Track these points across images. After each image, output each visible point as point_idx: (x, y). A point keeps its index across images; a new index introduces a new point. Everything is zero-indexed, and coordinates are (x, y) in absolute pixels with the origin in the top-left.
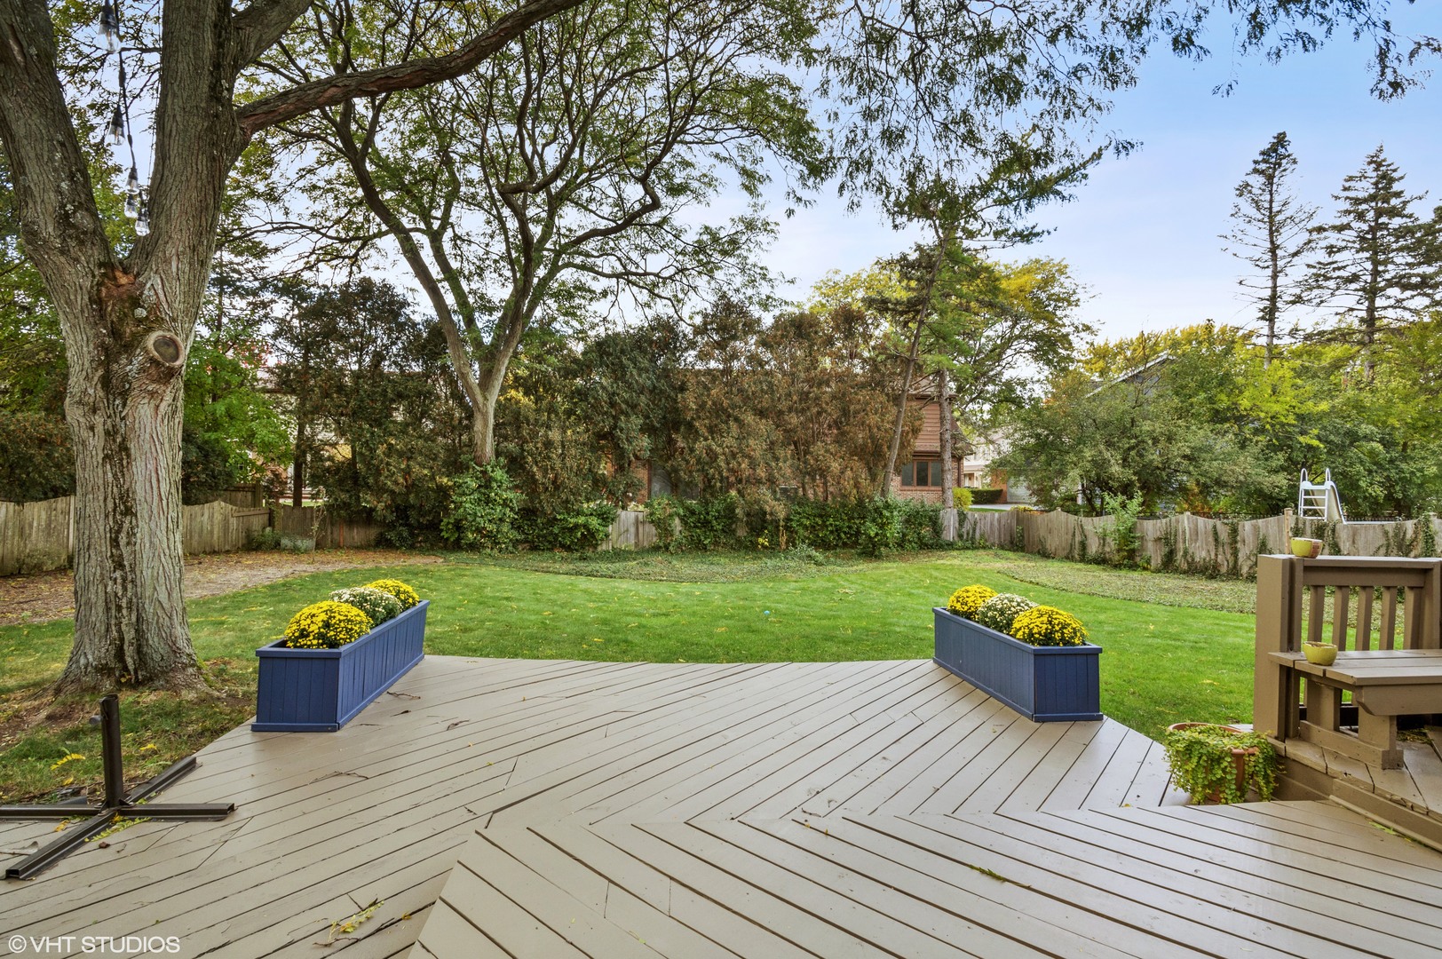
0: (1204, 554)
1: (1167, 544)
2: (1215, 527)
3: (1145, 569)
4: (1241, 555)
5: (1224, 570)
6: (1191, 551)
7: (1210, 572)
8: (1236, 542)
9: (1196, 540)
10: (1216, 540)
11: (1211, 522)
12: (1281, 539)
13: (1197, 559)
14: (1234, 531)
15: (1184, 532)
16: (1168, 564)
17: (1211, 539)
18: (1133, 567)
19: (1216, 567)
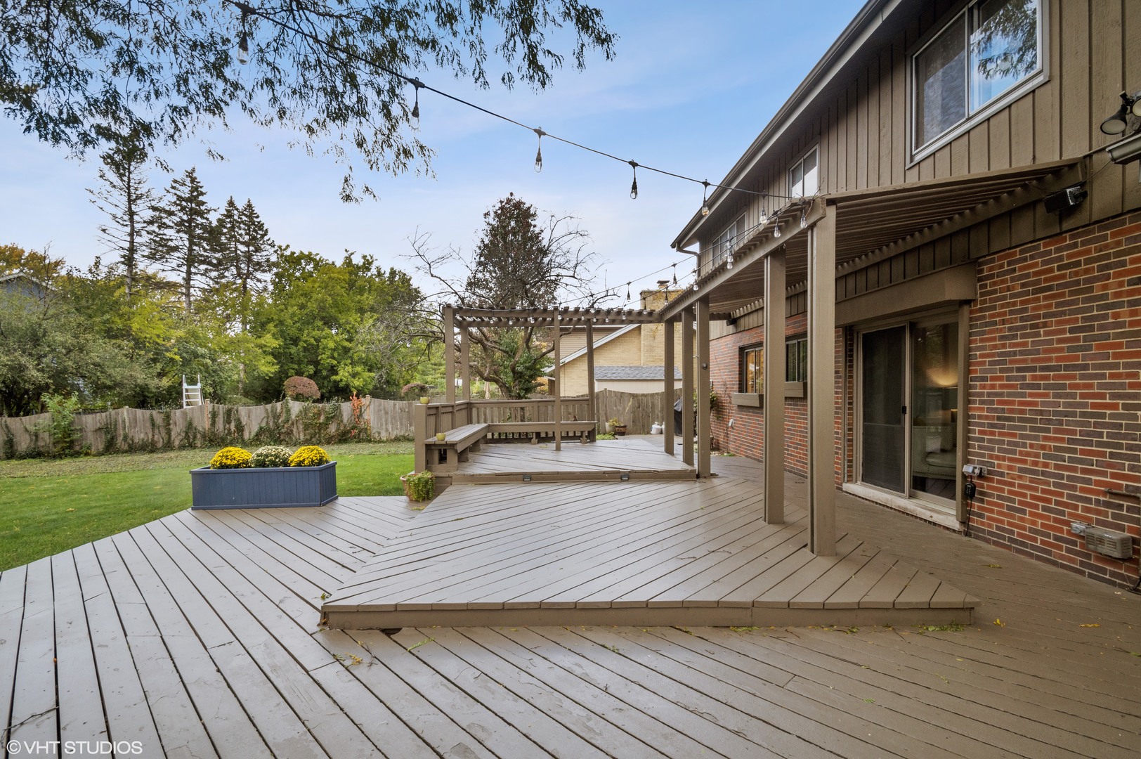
0: (142, 436)
1: (108, 432)
2: (151, 415)
3: (87, 454)
4: (173, 434)
5: (160, 445)
6: (130, 435)
7: (149, 448)
8: (169, 424)
9: (135, 428)
10: (153, 425)
11: (148, 412)
12: (203, 420)
13: (136, 440)
14: (168, 417)
15: (124, 421)
16: (110, 448)
17: (148, 425)
18: (76, 454)
19: (153, 443)
